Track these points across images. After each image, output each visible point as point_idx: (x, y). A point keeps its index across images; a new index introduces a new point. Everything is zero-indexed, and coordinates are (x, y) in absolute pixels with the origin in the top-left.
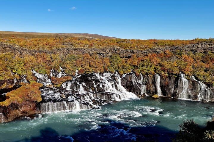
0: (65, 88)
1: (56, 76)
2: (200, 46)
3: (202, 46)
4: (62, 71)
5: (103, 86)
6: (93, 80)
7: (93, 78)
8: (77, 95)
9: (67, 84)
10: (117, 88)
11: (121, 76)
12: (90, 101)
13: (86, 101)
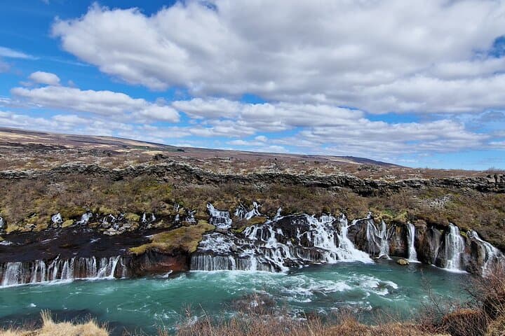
0: (248, 236)
1: (243, 216)
2: (493, 180)
3: (496, 181)
4: (255, 208)
5: (312, 237)
6: (299, 226)
7: (299, 223)
8: (260, 248)
9: (253, 228)
10: (337, 242)
11: (350, 222)
12: (280, 261)
13: (273, 259)
